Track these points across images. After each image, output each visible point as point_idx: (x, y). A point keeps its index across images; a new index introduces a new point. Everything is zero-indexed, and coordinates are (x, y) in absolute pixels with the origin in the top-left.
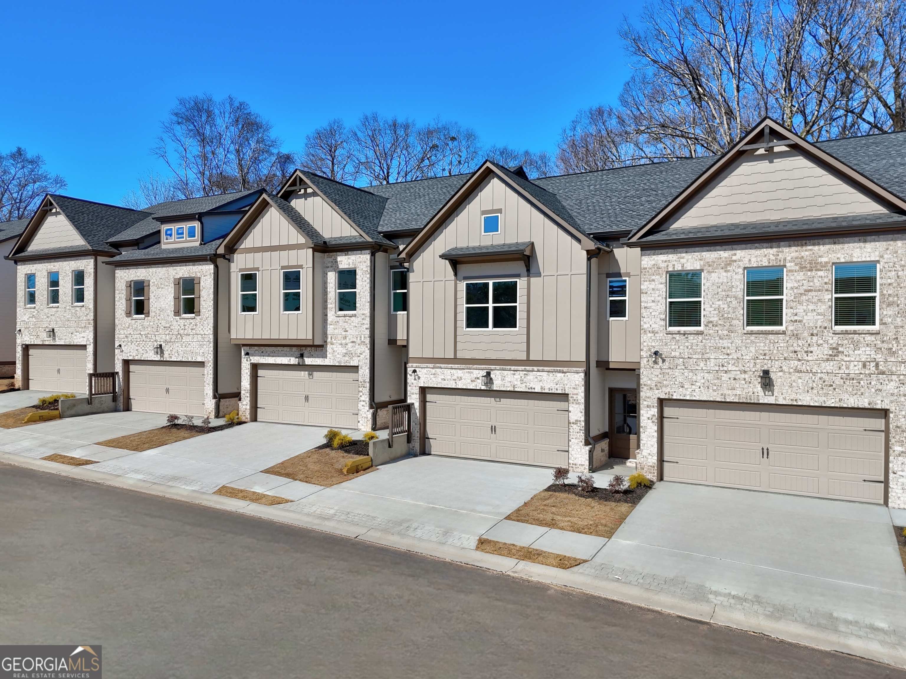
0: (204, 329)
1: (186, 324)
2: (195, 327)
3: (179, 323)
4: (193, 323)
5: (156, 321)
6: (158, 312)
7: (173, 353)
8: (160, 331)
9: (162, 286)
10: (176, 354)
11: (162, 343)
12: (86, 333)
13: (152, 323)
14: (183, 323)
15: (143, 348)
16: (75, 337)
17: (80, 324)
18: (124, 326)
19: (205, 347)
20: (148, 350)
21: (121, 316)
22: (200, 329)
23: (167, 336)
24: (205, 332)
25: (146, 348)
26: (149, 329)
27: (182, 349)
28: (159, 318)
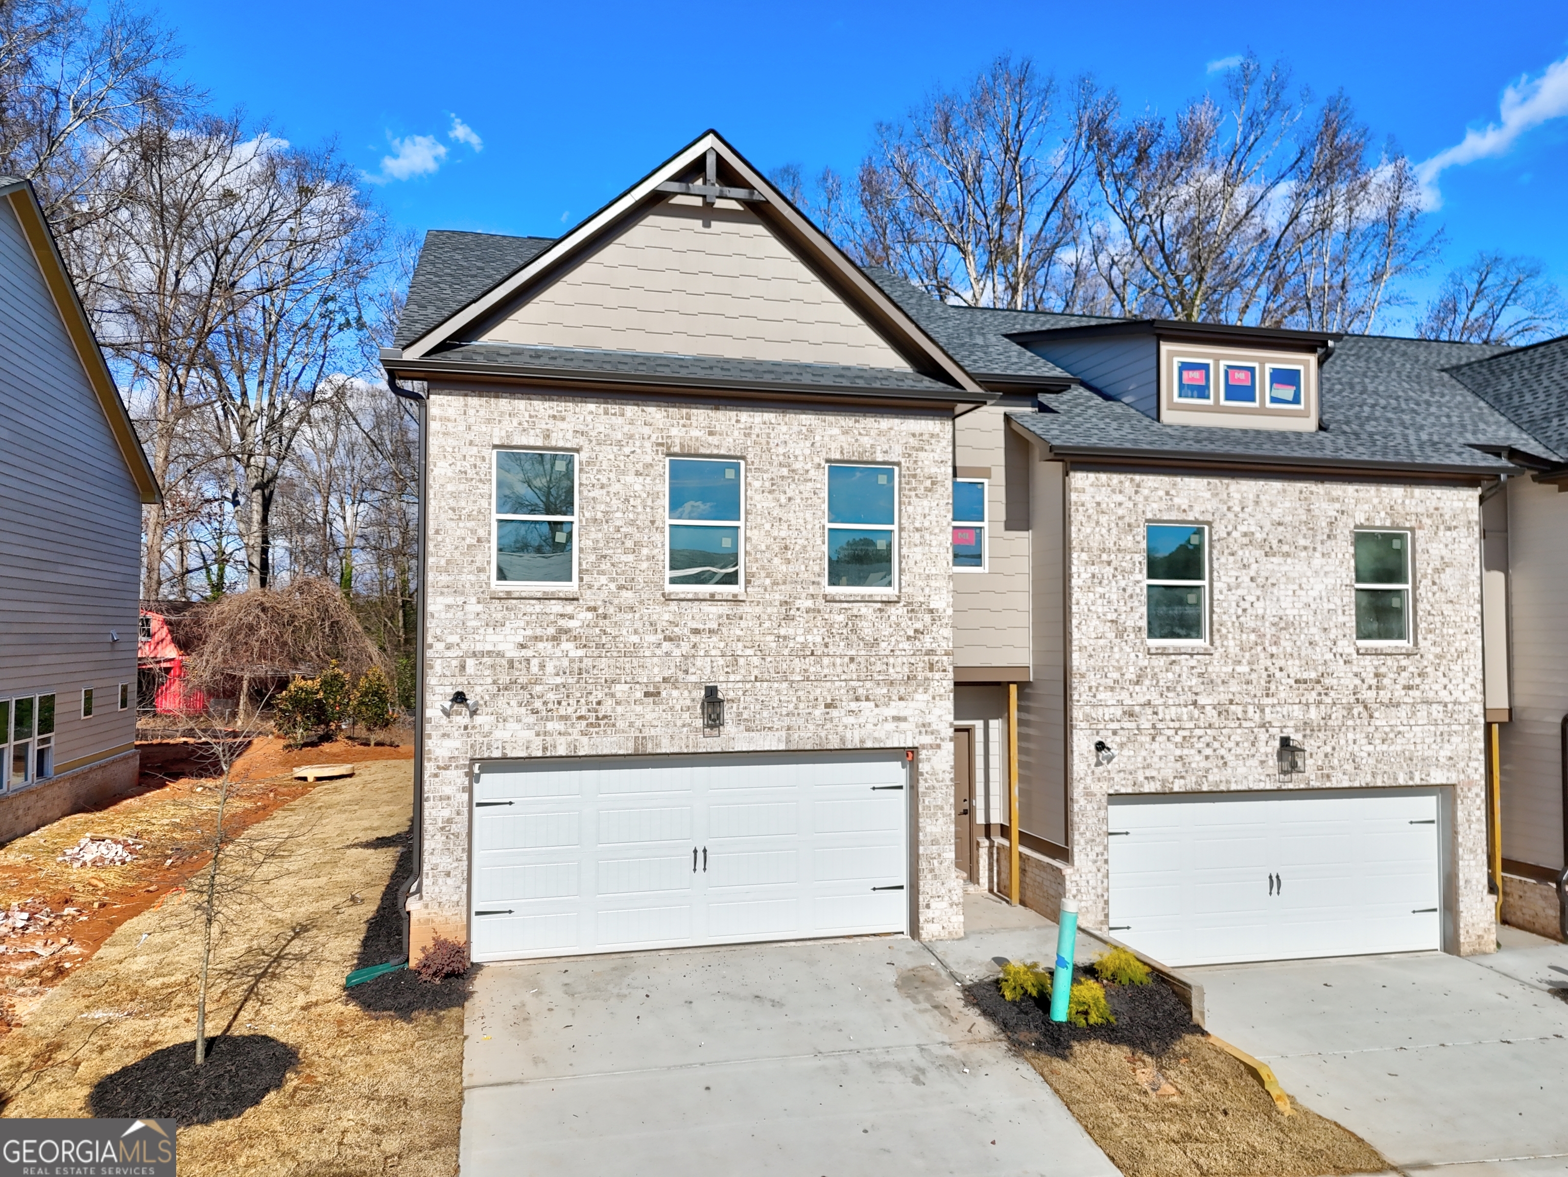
0: (1450, 686)
1: (1383, 670)
2: (1418, 681)
3: (1355, 669)
4: (1411, 669)
5: (1264, 662)
6: (1269, 631)
7: (1336, 762)
8: (1282, 695)
9: (1285, 548)
10: (1349, 767)
11: (1289, 732)
12: (912, 704)
13: (1244, 669)
14: (1371, 670)
15: (1208, 752)
16: (851, 720)
17: (879, 666)
18: (1116, 675)
19: (1455, 739)
20: (1229, 758)
21: (1101, 642)
22: (1436, 687)
23: (1313, 709)
24: (1457, 694)
25: (1222, 752)
26: (1234, 687)
27: (1371, 748)
28: (1274, 649)
